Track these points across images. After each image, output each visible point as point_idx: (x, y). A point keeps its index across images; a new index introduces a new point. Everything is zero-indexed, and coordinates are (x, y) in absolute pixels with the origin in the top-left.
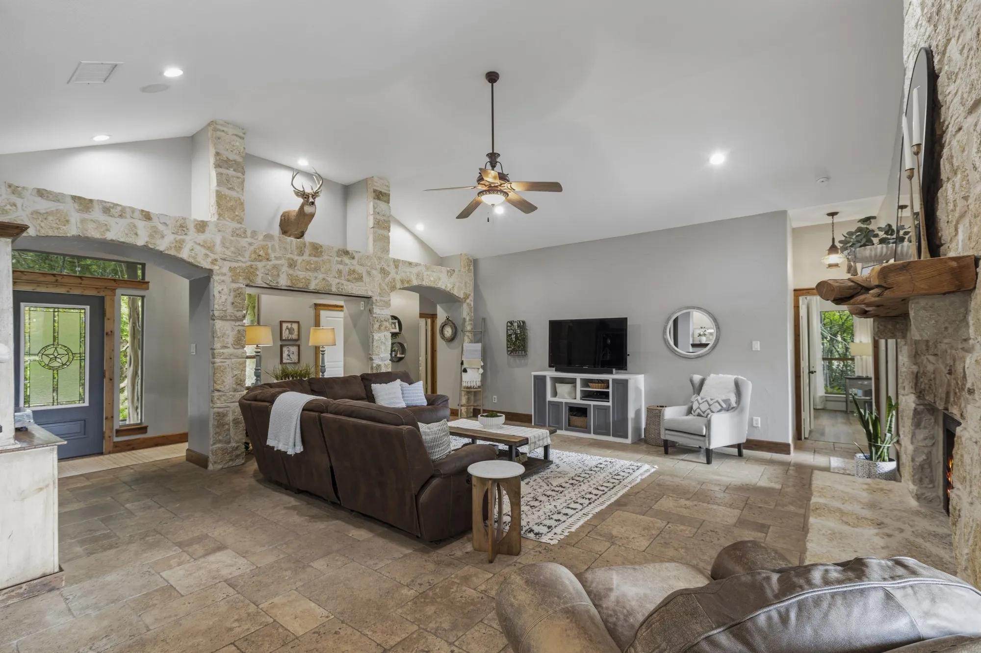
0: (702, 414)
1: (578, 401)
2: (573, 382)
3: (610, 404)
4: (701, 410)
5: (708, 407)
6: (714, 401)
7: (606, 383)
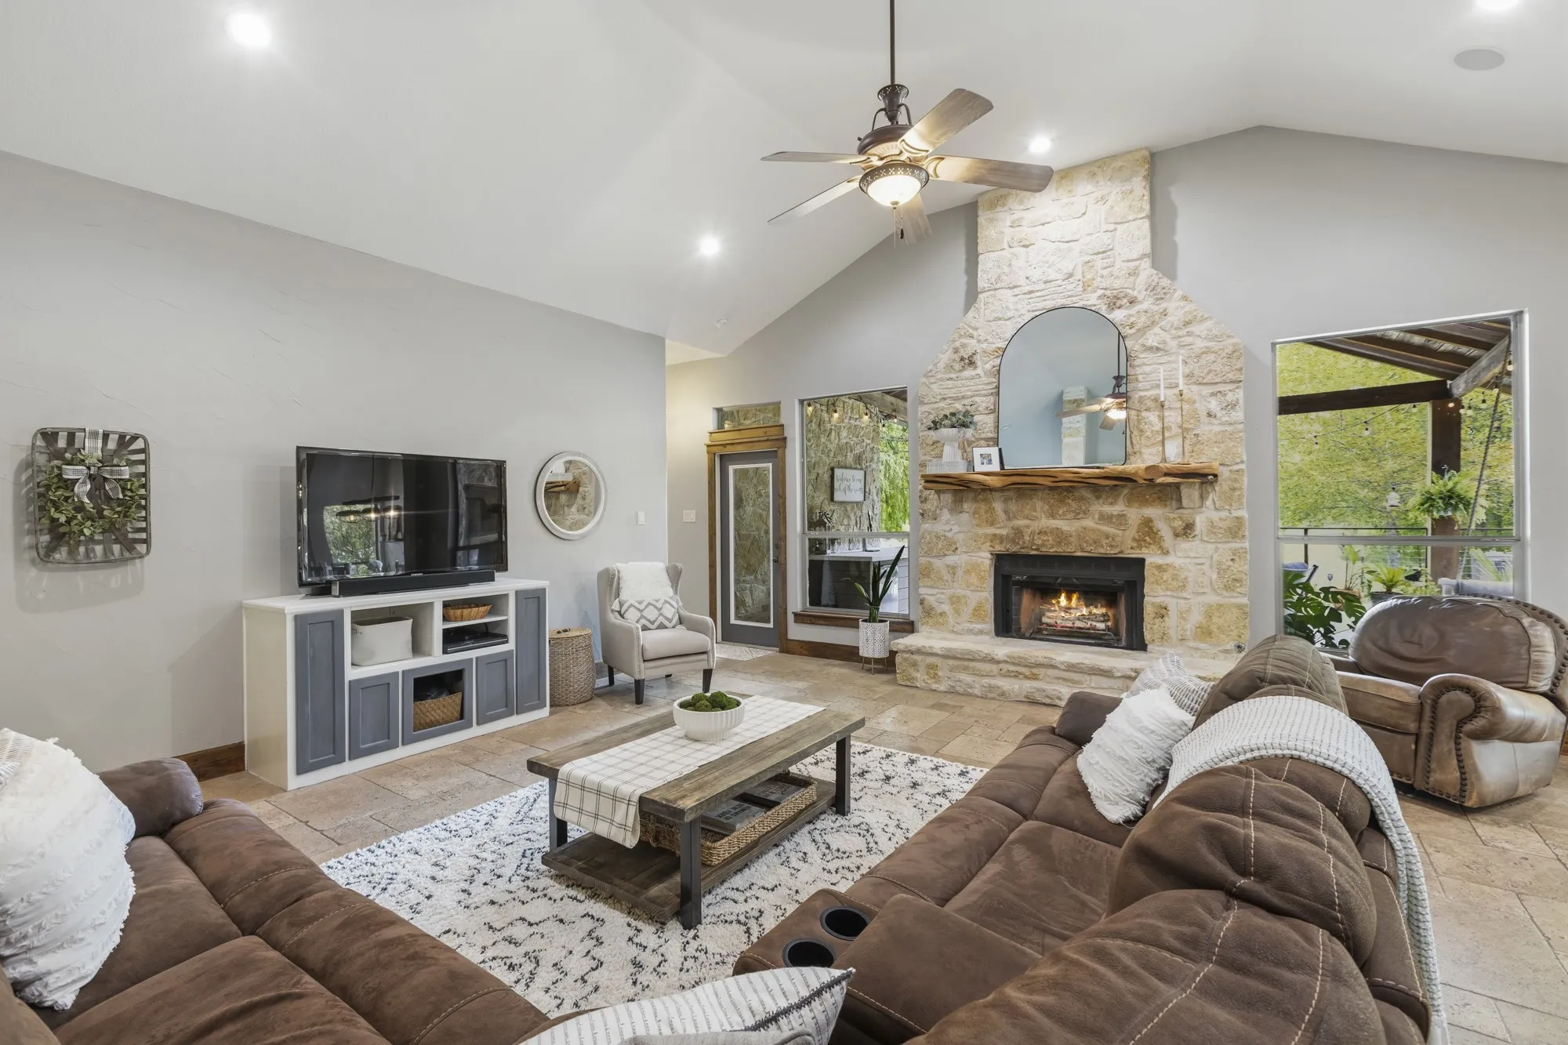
0: (666, 623)
1: (436, 658)
2: (415, 614)
3: (511, 646)
4: (664, 617)
5: (657, 612)
6: (645, 604)
7: (493, 603)
